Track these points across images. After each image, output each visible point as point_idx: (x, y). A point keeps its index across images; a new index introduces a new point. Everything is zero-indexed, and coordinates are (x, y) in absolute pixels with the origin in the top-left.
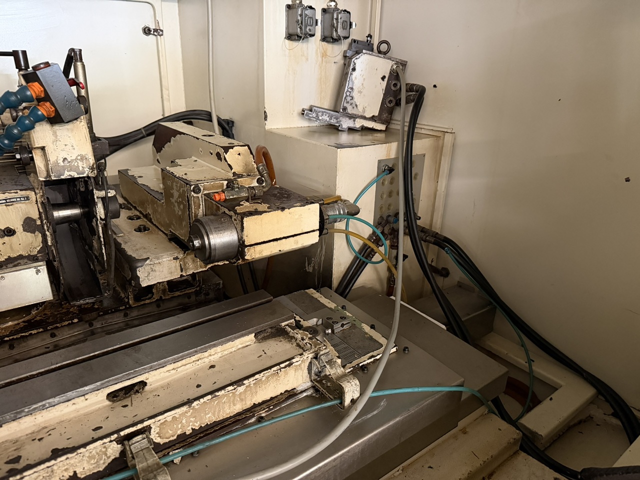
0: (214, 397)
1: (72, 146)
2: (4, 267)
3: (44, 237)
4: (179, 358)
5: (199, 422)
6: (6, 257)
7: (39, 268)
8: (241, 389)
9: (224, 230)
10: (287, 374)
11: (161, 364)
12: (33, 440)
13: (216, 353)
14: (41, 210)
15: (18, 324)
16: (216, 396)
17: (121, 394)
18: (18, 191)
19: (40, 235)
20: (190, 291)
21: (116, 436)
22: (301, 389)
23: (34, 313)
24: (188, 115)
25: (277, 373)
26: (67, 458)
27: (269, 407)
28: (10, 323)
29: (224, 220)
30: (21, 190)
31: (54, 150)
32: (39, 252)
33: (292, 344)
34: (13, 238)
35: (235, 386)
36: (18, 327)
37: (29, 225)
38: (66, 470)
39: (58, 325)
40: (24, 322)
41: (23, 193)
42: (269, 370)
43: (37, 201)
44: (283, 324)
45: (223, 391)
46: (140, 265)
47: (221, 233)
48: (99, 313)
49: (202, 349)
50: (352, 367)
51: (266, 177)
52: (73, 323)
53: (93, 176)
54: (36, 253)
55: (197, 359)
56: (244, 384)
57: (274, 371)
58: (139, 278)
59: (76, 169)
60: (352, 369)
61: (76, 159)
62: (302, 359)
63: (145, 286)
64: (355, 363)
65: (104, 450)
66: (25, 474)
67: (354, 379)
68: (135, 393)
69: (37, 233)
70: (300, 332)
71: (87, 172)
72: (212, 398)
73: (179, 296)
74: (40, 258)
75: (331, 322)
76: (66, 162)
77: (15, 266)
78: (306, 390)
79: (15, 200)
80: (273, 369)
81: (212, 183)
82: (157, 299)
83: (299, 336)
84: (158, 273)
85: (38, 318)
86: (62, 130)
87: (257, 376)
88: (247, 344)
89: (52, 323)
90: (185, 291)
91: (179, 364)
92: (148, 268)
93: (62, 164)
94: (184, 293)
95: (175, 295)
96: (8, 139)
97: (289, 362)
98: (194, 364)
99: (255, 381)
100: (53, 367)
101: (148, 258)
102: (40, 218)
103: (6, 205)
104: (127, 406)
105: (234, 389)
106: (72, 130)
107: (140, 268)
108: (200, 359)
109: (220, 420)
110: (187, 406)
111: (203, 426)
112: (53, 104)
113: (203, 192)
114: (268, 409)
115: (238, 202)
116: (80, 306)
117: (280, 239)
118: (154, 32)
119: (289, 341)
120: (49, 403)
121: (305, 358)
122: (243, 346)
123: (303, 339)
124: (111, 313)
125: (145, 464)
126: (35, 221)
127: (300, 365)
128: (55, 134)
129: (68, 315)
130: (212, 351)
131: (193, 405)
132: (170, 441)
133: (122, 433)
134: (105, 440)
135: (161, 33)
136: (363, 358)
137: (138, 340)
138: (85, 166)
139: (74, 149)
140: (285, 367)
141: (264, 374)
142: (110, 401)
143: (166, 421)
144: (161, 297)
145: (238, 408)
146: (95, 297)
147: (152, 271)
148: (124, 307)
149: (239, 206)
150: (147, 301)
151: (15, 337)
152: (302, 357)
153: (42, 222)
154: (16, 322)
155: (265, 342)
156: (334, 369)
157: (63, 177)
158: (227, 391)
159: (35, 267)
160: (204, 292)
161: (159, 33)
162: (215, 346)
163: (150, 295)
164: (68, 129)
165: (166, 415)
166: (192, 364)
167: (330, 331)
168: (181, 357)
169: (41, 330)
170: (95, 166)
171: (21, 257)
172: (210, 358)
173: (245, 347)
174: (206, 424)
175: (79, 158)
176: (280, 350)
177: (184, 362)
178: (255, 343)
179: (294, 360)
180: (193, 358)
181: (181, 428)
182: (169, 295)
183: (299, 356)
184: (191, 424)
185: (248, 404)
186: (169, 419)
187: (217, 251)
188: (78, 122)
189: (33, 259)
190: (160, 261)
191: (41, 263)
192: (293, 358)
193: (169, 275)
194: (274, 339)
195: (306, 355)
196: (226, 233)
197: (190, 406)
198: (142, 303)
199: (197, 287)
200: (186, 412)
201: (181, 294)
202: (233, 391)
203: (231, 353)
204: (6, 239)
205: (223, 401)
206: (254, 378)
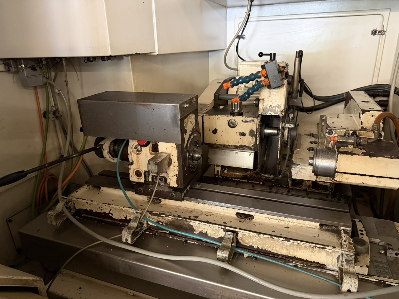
0: (271, 238)
1: (276, 100)
2: (238, 149)
3: (256, 140)
4: (271, 214)
5: (261, 246)
6: (240, 145)
7: (251, 153)
8: (287, 243)
9: (327, 158)
10: (320, 253)
11: (262, 212)
12: (205, 214)
13: (293, 222)
14: (258, 128)
15: (240, 175)
16: (273, 238)
17: (243, 216)
18: (251, 117)
19: (255, 139)
20: (325, 193)
21: (224, 227)
22: (329, 267)
23: (248, 173)
24: (376, 87)
25: (313, 248)
26: (205, 224)
27: (303, 264)
28: (238, 174)
29: (331, 153)
30: (252, 117)
31: (267, 101)
32: (253, 146)
33: (338, 241)
34: (244, 137)
35: (285, 240)
36: (240, 176)
37: (252, 133)
38: (204, 229)
39: (253, 182)
40: (243, 175)
41: (253, 118)
42: (308, 243)
43: (257, 123)
44: (342, 228)
45: (277, 238)
46: (294, 166)
47: (324, 160)
49: (284, 215)
50: (378, 280)
51: (376, 133)
52: (260, 184)
53: (282, 116)
54: (251, 146)
55: (281, 219)
56: (290, 242)
57: (311, 245)
58: (292, 173)
59: (274, 111)
60: (377, 281)
61: (276, 106)
62: (333, 250)
63: (294, 178)
64: (382, 279)
65: (218, 230)
66: (192, 221)
67: (355, 279)
68: (248, 219)
69: (254, 137)
70: (347, 237)
71: (278, 113)
72: (270, 238)
73: (317, 193)
74: (253, 149)
75: (388, 247)
76: (271, 107)
77: (242, 149)
78: (332, 270)
79: (248, 121)
80: (310, 244)
81: (341, 131)
82: (304, 189)
83: (344, 239)
84: (303, 174)
85: (249, 176)
86: (274, 92)
87: (299, 242)
88: (313, 227)
89: (252, 180)
90: (322, 191)
91: (272, 217)
92: (298, 169)
93: (269, 108)
94: (320, 192)
95: (315, 191)
96: (247, 95)
97: (323, 246)
98: (279, 221)
99: (297, 244)
100: (226, 192)
101: (300, 164)
102: (257, 131)
103: (245, 123)
104: (241, 222)
105: (284, 241)
106: (278, 92)
107: (294, 168)
108: (283, 220)
109: (273, 252)
110: (257, 234)
111: (263, 249)
112: (269, 80)
113: (334, 135)
114: (302, 264)
115: (347, 145)
116: (267, 178)
117: (365, 175)
118: (378, 33)
119: (338, 238)
120: (215, 203)
121: (336, 250)
122: (310, 226)
123: (345, 241)
124: (278, 186)
125: (225, 244)
126: (254, 132)
127: (331, 252)
128: (270, 94)
129: (260, 179)
130: (291, 220)
131: (260, 235)
132: (246, 245)
133: (227, 228)
134: (220, 226)
135: (384, 33)
136: (392, 280)
137: (262, 198)
138: (278, 110)
139: (276, 101)
140: (319, 248)
141: (304, 243)
142: (237, 216)
143: (245, 234)
144: (306, 189)
145: (284, 252)
146: (273, 176)
147: (300, 172)
148: (285, 186)
149: (347, 147)
150: (298, 188)
151: (236, 180)
152: (334, 249)
153: (257, 133)
154: (240, 174)
155: (324, 232)
156: (348, 266)
157: (267, 114)
158: (279, 239)
159: (250, 152)
160: (338, 198)
161: (382, 33)
162: (292, 218)
163: (301, 186)
164: (276, 92)
165: (246, 232)
166: (278, 221)
167: (383, 252)
168: (273, 214)
169: (246, 181)
170: (284, 111)
171: (245, 146)
172: (289, 223)
173: (311, 228)
174: (265, 249)
175: (277, 106)
176: (328, 240)
177: (274, 217)
178: (318, 229)
179: (327, 247)
180: (279, 218)
181: (252, 243)
182: (311, 189)
183: (332, 247)
184: (257, 244)
185: (291, 254)
186: (247, 235)
187: (319, 169)
188: (282, 89)
189: (250, 148)
190: (306, 168)
191: (253, 151)
192: (328, 246)
193: (309, 177)
194: (331, 233)
195: (338, 249)
196: (328, 161)
197: (258, 235)
198: (296, 188)
199: (330, 192)
200: (256, 236)
201: (319, 192)
202: (283, 241)
203: (302, 226)
204: (242, 137)
205: (276, 243)
206: (297, 242)
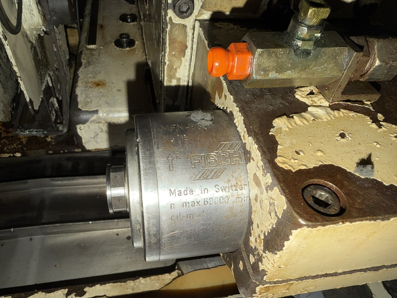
48: (47, 152)
58: (80, 137)
92: (94, 127)
101: (97, 111)
107: (82, 125)
147: (102, 131)
